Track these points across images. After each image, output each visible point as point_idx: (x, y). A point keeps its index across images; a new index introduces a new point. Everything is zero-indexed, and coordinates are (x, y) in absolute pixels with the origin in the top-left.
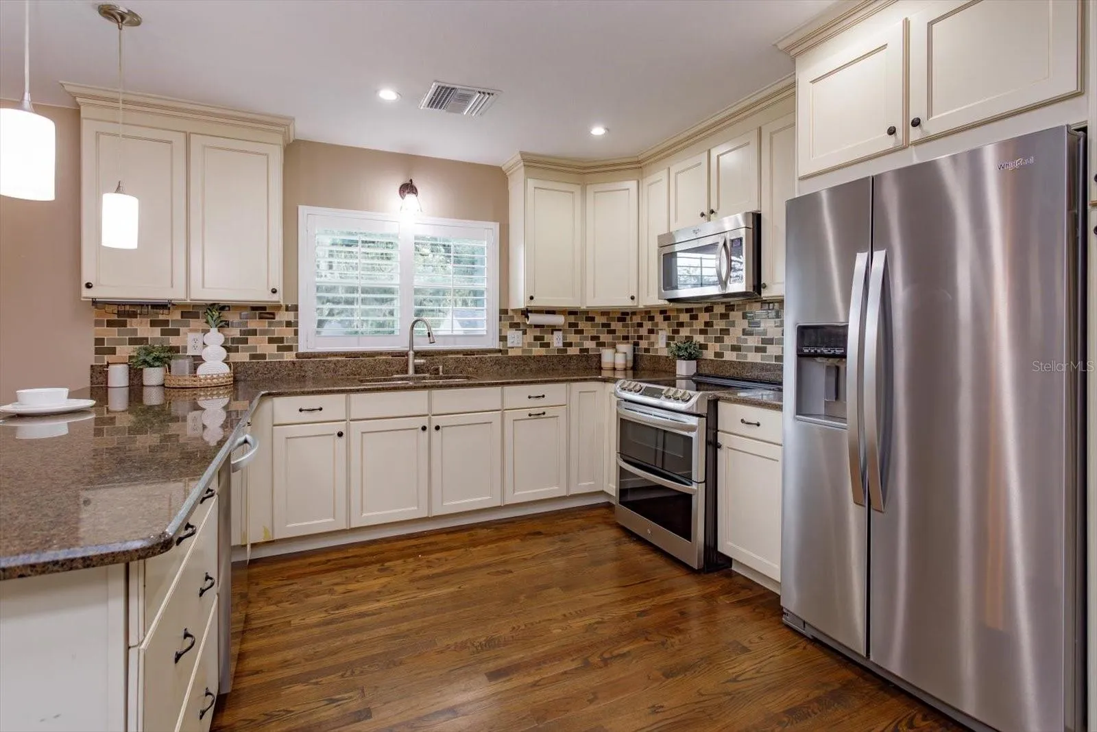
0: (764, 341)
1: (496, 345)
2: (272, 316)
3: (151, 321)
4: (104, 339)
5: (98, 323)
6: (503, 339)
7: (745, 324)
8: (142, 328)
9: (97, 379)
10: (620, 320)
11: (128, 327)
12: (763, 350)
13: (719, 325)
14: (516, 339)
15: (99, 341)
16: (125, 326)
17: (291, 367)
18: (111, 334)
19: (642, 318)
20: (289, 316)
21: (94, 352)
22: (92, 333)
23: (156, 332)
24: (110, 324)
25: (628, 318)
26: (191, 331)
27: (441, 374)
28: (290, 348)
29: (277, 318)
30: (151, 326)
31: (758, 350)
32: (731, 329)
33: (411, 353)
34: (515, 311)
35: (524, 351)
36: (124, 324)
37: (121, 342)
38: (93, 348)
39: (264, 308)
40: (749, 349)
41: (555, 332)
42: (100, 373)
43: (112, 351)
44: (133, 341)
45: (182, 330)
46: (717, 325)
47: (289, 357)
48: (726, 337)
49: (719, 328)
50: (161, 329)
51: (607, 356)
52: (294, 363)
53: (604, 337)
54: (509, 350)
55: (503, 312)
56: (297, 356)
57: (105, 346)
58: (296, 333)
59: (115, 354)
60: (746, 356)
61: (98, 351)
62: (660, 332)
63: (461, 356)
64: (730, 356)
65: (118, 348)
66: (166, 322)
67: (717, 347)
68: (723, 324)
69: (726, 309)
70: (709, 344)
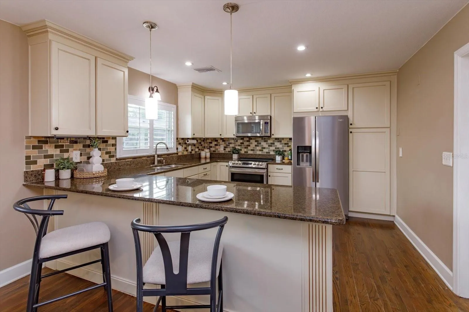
0: (262, 148)
1: (175, 151)
2: (107, 142)
3: (55, 145)
4: (31, 156)
5: (27, 147)
6: (177, 149)
7: (256, 143)
8: (51, 150)
9: (30, 178)
10: (204, 141)
11: (44, 149)
12: (262, 150)
13: (246, 143)
14: (181, 148)
15: (28, 157)
16: (42, 149)
17: (115, 164)
18: (34, 153)
19: (211, 141)
20: (113, 142)
21: (25, 164)
22: (25, 153)
23: (58, 151)
24: (34, 147)
25: (205, 140)
26: (74, 150)
27: (164, 163)
28: (113, 156)
29: (109, 143)
30: (55, 148)
31: (260, 150)
32: (251, 145)
33: (156, 156)
34: (180, 138)
35: (182, 153)
36: (41, 148)
37: (40, 157)
38: (24, 161)
39: (104, 138)
40: (258, 150)
41: (189, 146)
42: (31, 175)
43: (35, 163)
44: (46, 157)
45: (70, 149)
46: (245, 143)
47: (113, 160)
48: (249, 147)
49: (246, 144)
50: (60, 150)
51: (203, 154)
52: (116, 163)
53: (200, 147)
54: (179, 153)
55: (177, 139)
56: (117, 159)
57: (31, 160)
58: (116, 149)
59: (37, 164)
60: (256, 152)
61: (27, 163)
62: (221, 145)
63: (166, 156)
64: (250, 152)
65: (38, 160)
66: (62, 146)
67: (246, 150)
68: (248, 143)
69: (249, 139)
70: (242, 149)
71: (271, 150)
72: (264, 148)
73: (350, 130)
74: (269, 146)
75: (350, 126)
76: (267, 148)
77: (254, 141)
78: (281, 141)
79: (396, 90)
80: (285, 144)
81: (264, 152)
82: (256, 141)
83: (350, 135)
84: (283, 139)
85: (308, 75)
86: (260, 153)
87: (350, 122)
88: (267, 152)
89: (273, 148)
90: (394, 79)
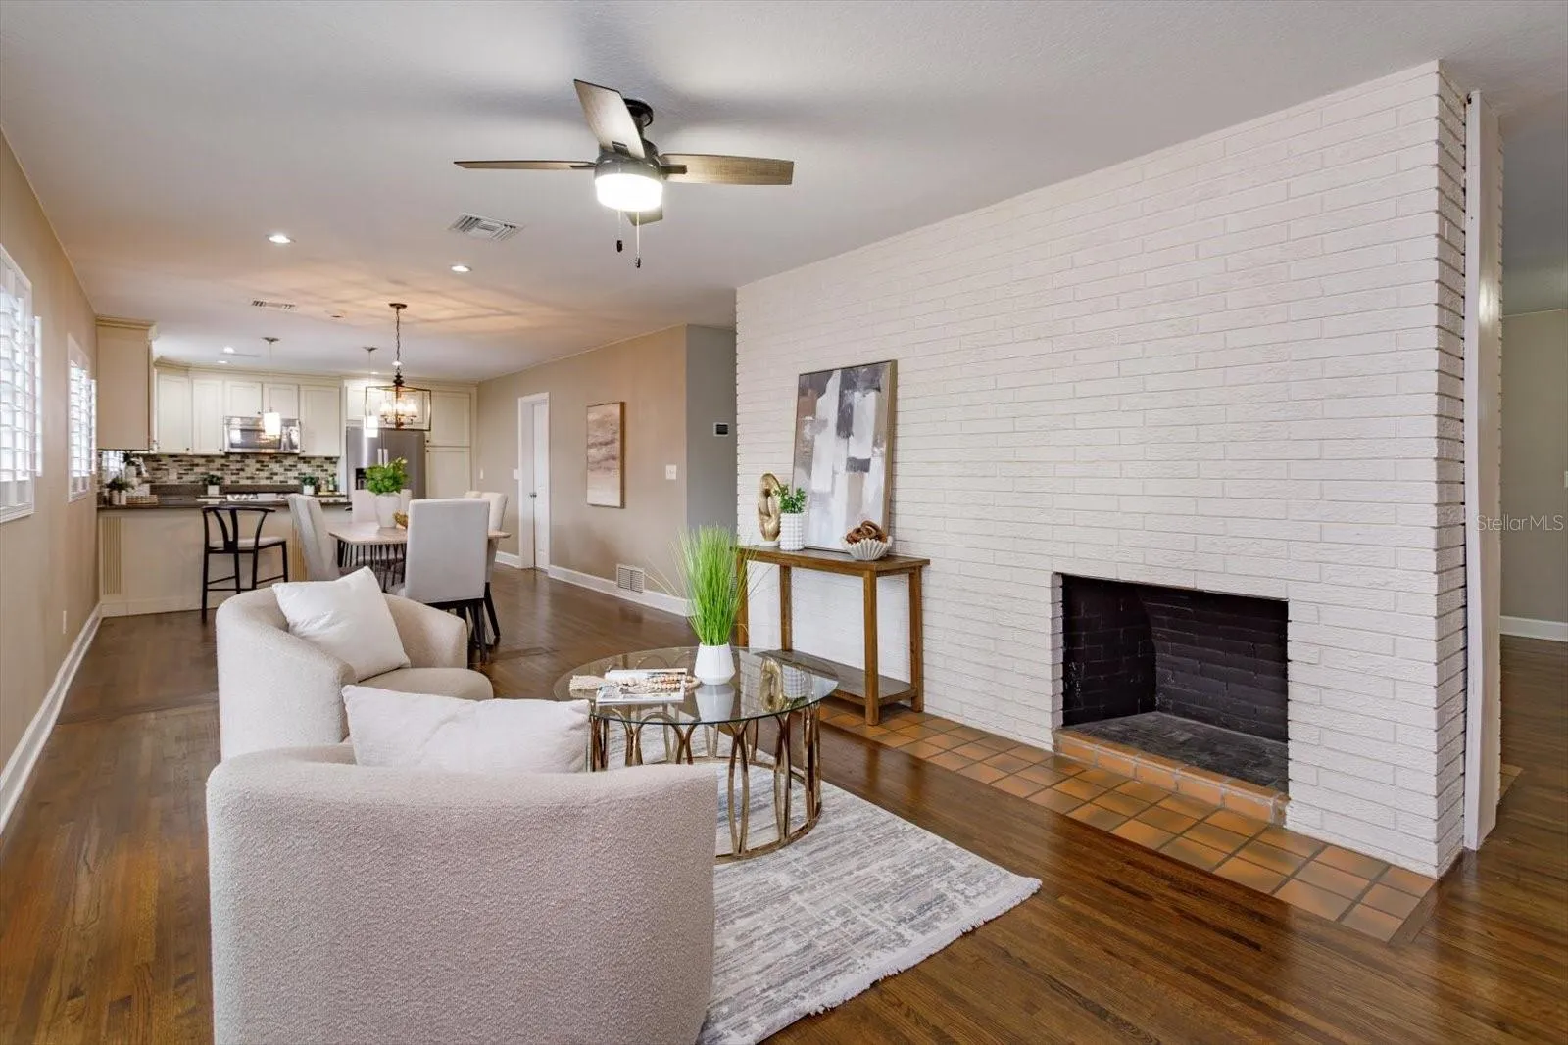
7: (258, 466)
12: (272, 478)
13: (235, 466)
31: (267, 478)
32: (246, 469)
40: (262, 478)
46: (232, 465)
49: (235, 468)
60: (258, 482)
64: (244, 482)
67: (234, 478)
68: (239, 466)
69: (242, 458)
70: (226, 477)
71: (290, 478)
72: (276, 474)
73: (427, 448)
74: (286, 470)
75: (427, 444)
76: (282, 474)
77: (254, 461)
78: (309, 463)
79: (476, 401)
80: (318, 467)
81: (276, 481)
82: (257, 462)
83: (427, 455)
84: (313, 458)
85: (374, 373)
86: (268, 482)
87: (427, 439)
88: (281, 482)
89: (295, 474)
90: (474, 390)
